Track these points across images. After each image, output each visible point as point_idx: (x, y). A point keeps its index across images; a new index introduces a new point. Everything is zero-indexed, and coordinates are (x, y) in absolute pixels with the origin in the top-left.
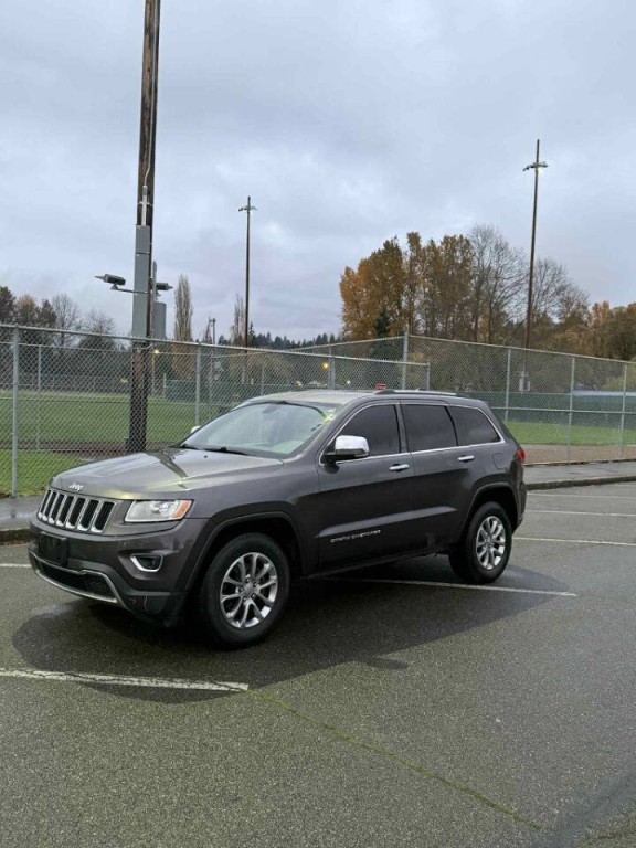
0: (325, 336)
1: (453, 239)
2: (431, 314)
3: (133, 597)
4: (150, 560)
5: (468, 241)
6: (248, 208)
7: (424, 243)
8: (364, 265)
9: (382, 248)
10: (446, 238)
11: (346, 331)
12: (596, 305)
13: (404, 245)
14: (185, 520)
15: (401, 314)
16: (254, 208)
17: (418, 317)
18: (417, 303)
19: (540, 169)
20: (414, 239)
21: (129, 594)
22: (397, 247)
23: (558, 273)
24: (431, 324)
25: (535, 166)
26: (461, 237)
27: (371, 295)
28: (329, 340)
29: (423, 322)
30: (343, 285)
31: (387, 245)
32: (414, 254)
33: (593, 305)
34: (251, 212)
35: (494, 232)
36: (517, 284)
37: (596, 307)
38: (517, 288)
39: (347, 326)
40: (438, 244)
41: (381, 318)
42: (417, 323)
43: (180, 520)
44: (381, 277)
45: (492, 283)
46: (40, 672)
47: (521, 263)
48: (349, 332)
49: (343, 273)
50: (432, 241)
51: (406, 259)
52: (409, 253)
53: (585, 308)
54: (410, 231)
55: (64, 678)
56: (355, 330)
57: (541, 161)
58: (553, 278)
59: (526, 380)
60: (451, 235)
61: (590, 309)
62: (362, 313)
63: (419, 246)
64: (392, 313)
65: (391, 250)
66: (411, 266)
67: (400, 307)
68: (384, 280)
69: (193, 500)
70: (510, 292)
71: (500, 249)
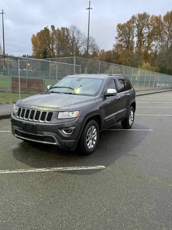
0: (25, 55)
1: (64, 28)
2: (59, 50)
3: (63, 142)
4: (68, 130)
5: (68, 29)
6: (3, 13)
7: (56, 29)
8: (38, 34)
9: (44, 29)
10: (62, 28)
11: (34, 54)
12: (101, 50)
13: (50, 29)
14: (78, 117)
15: (50, 49)
16: (4, 13)
17: (55, 51)
18: (54, 46)
19: (90, 10)
20: (53, 27)
21: (62, 141)
22: (48, 29)
23: (93, 40)
24: (59, 53)
25: (89, 9)
26: (66, 28)
27: (41, 43)
28: (27, 56)
29: (56, 52)
30: (32, 40)
31: (45, 28)
32: (53, 32)
33: (100, 50)
34: (4, 14)
35: (77, 27)
36: (83, 43)
37: (101, 51)
38: (83, 44)
39: (34, 52)
40: (60, 29)
41: (44, 50)
42: (55, 53)
43: (77, 117)
44: (44, 38)
45: (77, 42)
46: (37, 169)
47: (84, 37)
48: (35, 54)
49: (32, 36)
50: (58, 28)
51: (51, 33)
52: (52, 31)
53: (99, 50)
54: (52, 25)
55: (48, 170)
56: (36, 54)
57: (90, 7)
58: (92, 42)
59: (87, 70)
60: (64, 27)
61: (100, 51)
62: (38, 49)
63: (54, 29)
64: (47, 49)
65: (46, 30)
66: (52, 35)
67: (50, 47)
68: (45, 39)
69: (80, 111)
70: (81, 45)
71: (78, 32)
